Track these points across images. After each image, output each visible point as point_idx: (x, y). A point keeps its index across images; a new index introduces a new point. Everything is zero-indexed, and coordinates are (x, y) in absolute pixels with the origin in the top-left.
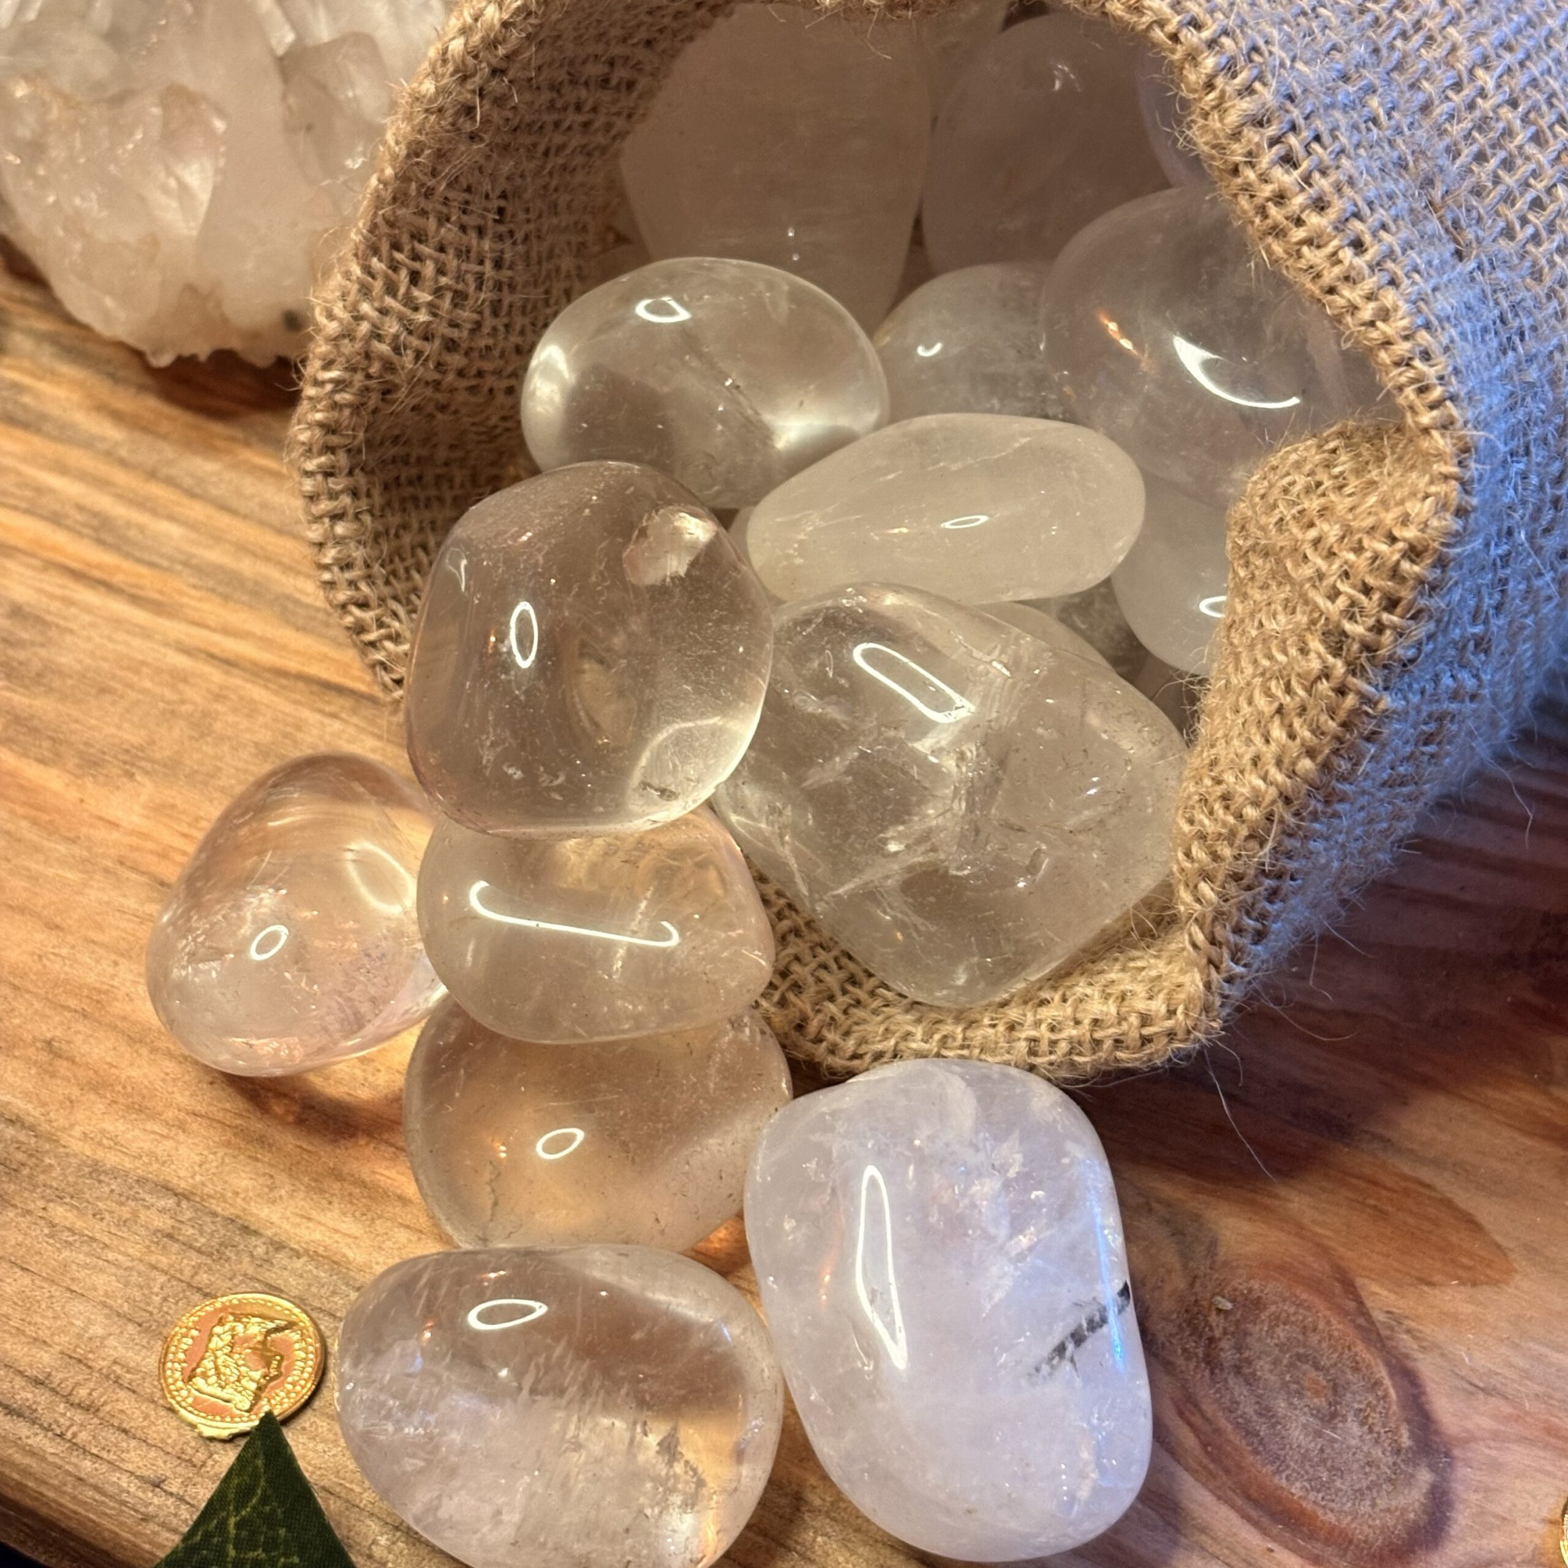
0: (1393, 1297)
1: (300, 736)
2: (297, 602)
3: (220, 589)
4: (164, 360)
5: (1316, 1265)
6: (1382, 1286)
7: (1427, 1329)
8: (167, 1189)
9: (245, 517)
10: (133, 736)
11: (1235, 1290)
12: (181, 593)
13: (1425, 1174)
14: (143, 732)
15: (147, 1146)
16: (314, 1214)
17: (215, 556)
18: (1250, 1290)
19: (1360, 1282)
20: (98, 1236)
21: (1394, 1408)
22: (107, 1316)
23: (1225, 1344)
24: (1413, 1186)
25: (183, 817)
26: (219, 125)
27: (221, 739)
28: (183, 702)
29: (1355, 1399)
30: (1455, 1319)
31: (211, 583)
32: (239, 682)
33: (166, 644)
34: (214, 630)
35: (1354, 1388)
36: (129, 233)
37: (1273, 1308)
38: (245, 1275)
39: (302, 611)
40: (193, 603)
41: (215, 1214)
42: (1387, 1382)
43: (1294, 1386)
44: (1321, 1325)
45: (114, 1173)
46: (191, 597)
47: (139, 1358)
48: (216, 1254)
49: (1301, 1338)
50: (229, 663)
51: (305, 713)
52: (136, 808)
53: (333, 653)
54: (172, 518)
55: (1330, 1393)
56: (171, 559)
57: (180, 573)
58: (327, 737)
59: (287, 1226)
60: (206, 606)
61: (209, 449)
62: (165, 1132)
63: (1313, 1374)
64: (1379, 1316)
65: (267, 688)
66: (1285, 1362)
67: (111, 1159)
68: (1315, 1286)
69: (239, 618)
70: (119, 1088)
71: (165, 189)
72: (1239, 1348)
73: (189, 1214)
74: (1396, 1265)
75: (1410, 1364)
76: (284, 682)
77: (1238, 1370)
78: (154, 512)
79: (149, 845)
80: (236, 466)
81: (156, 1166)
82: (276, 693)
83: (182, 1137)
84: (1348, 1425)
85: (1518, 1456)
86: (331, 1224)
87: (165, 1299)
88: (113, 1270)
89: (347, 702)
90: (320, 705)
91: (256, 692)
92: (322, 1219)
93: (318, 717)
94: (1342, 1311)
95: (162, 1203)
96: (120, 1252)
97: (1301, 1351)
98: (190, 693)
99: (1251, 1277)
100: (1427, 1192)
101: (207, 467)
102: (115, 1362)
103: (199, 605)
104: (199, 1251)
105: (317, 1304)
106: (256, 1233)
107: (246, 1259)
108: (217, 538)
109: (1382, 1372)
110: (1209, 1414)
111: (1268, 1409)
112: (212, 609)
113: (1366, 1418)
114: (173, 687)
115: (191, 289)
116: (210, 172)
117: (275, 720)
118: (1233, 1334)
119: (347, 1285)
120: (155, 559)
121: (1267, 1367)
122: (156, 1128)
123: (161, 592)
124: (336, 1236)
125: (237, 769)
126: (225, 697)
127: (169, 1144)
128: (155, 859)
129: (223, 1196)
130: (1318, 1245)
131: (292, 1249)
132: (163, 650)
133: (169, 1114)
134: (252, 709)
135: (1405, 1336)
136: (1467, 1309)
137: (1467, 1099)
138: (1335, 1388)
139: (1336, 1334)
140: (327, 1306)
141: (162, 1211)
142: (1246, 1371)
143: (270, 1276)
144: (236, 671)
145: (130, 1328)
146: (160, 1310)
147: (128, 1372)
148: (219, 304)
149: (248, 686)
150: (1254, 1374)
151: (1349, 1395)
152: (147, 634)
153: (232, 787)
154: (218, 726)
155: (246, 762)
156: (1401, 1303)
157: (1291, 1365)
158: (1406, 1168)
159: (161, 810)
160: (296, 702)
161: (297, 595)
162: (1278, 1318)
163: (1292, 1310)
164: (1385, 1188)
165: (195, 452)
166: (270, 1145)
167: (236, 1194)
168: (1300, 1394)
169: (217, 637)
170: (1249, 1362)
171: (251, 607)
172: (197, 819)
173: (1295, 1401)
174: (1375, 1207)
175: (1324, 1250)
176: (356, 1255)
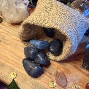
3: (13, 35)
6: (65, 73)
7: (67, 76)
8: (10, 67)
9: (15, 31)
10: (9, 43)
11: (59, 73)
13: (68, 68)
21: (65, 80)
28: (11, 41)
33: (11, 38)
35: (63, 78)
36: (9, 18)
41: (12, 68)
48: (12, 70)
49: (61, 76)
50: (14, 39)
64: (65, 75)
67: (7, 65)
68: (62, 73)
69: (14, 37)
75: (66, 78)
78: (10, 31)
80: (14, 28)
84: (63, 80)
85: (71, 82)
90: (18, 42)
91: (15, 41)
94: (63, 75)
106: (14, 69)
108: (13, 32)
116: (13, 15)
120: (10, 33)
122: (10, 64)
123: (11, 35)
126: (13, 41)
136: (69, 75)
140: (17, 73)
145: (8, 73)
148: (13, 21)
154: (13, 43)
159: (10, 47)
165: (12, 27)
166: (15, 65)
170: (59, 77)
175: (63, 72)
176: (18, 70)
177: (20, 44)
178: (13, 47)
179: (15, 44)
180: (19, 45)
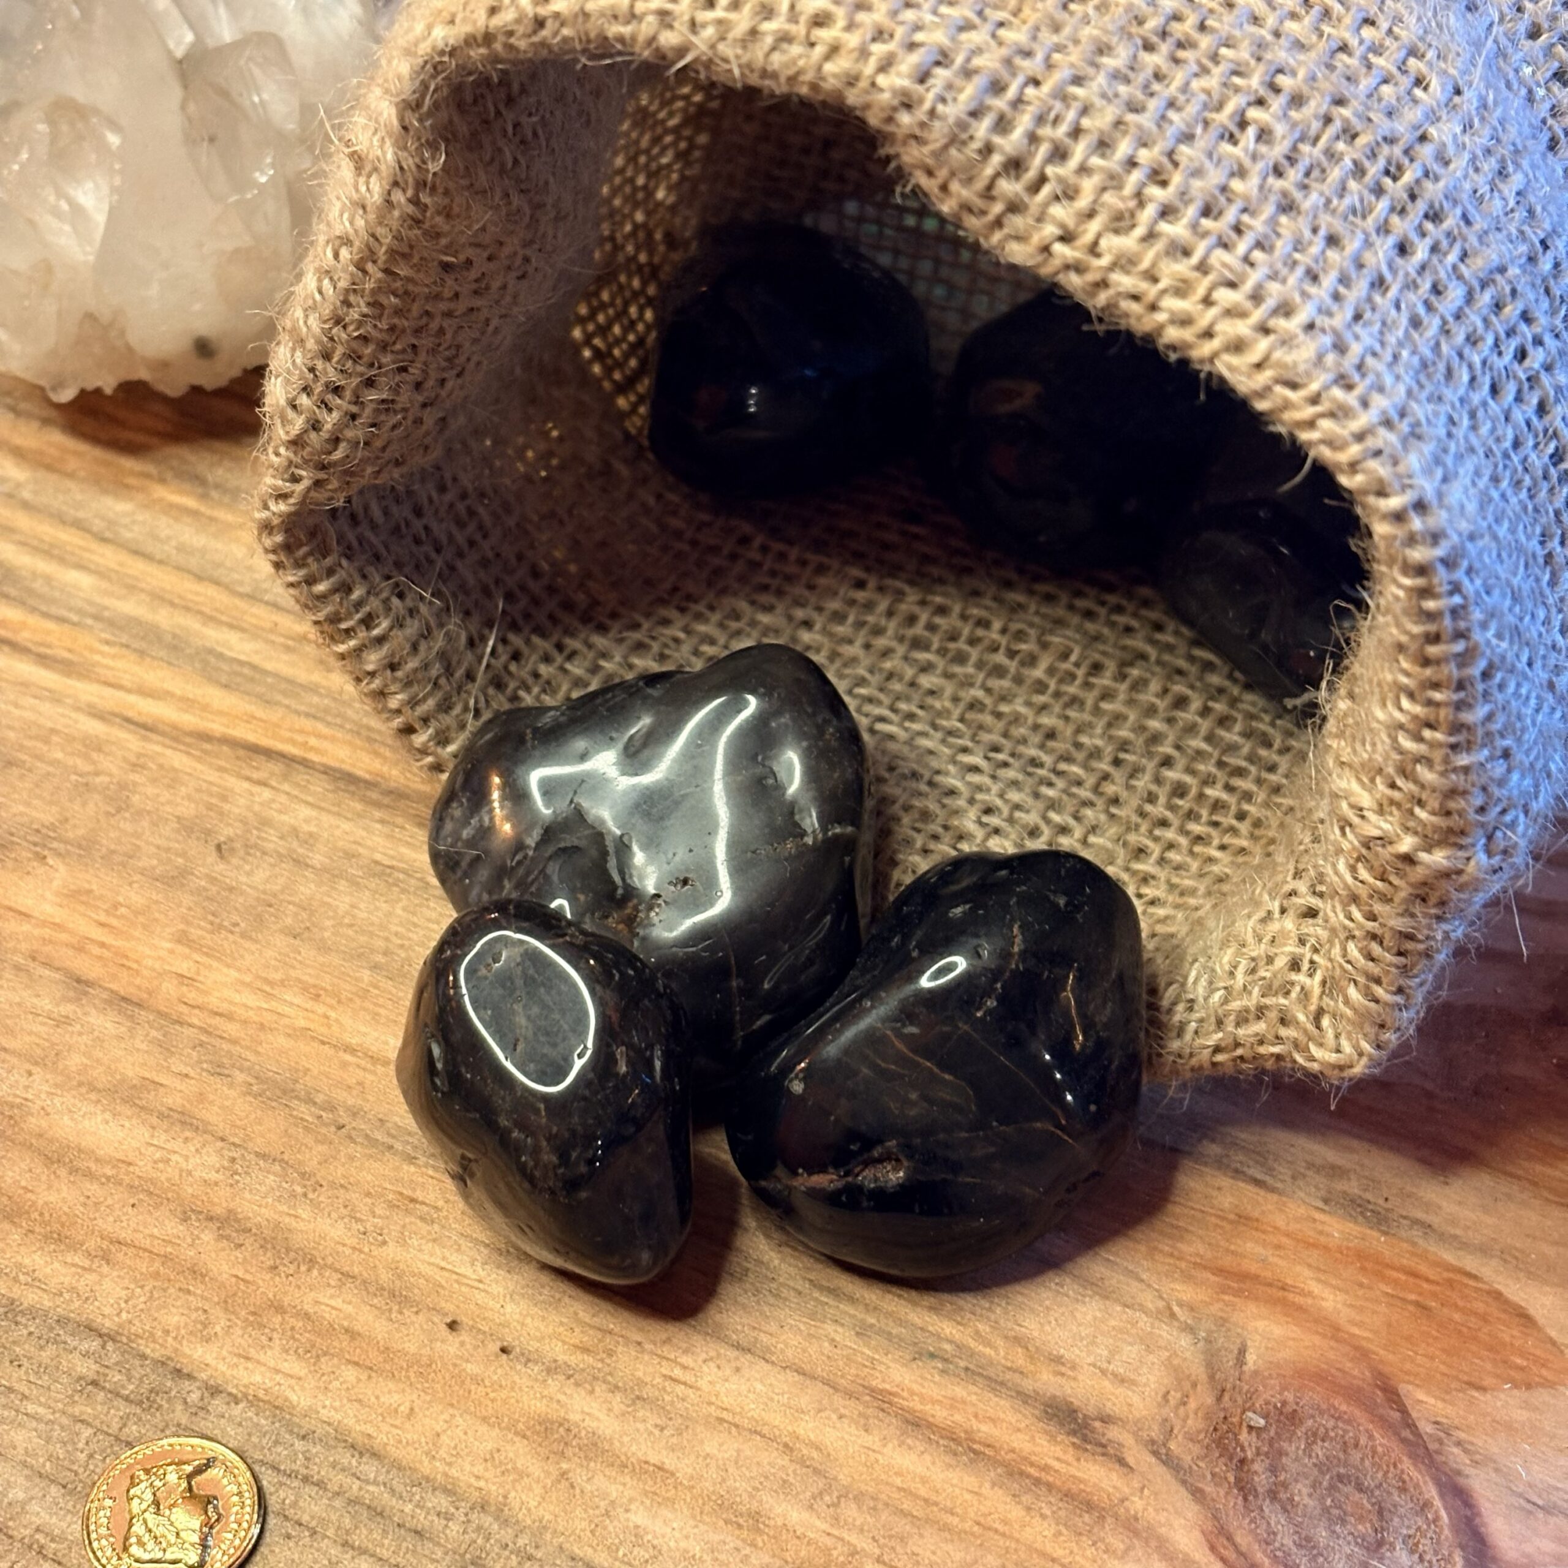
0: (1440, 1404)
1: (226, 807)
2: (220, 656)
3: (136, 644)
4: (67, 395)
5: (1356, 1372)
6: (1429, 1393)
7: (1479, 1441)
8: (91, 1329)
9: (161, 562)
10: (46, 815)
11: (1267, 1403)
12: (92, 650)
13: (1470, 1263)
14: (54, 809)
15: (67, 1280)
16: (252, 1352)
17: (129, 607)
18: (1284, 1403)
19: (1404, 1389)
20: (16, 1386)
21: (1446, 1532)
22: (27, 1477)
23: (1257, 1467)
24: (1458, 1277)
25: (99, 903)
26: (114, 139)
27: (140, 813)
28: (97, 774)
29: (1403, 1525)
30: (1509, 1428)
31: (124, 639)
32: (158, 748)
33: (78, 709)
34: (129, 691)
35: (1402, 1511)
36: (20, 260)
37: (1310, 1423)
38: (179, 1425)
39: (225, 667)
40: (105, 661)
41: (144, 1357)
42: (1438, 1503)
43: (1336, 1512)
44: (1363, 1441)
45: (32, 1313)
46: (102, 653)
47: (64, 1525)
48: (147, 1402)
49: (1342, 1456)
50: (146, 728)
51: (232, 782)
52: (48, 895)
53: (260, 713)
54: (80, 567)
55: (1375, 1519)
56: (80, 612)
57: (91, 627)
58: (257, 808)
59: (222, 1367)
60: (119, 664)
61: (120, 487)
62: (87, 1263)
63: (1357, 1496)
64: (1426, 1428)
65: (188, 754)
66: (1325, 1484)
67: (31, 1298)
68: (1354, 1394)
69: (157, 676)
70: (35, 1215)
71: (57, 213)
72: (1273, 1470)
73: (115, 1358)
74: (1442, 1368)
75: (1461, 1481)
76: (207, 746)
77: (1273, 1495)
78: (62, 561)
79: (64, 937)
80: (149, 505)
81: (77, 1304)
82: (199, 759)
83: (105, 1269)
84: (1397, 1553)
86: (272, 1364)
87: (91, 1456)
88: (34, 1424)
89: (277, 767)
90: (247, 772)
91: (177, 759)
92: (262, 1357)
93: (246, 785)
94: (1383, 1422)
95: (85, 1346)
96: (41, 1404)
97: (1342, 1471)
98: (106, 763)
99: (1284, 1388)
100: (1471, 1283)
101: (118, 507)
102: (38, 1530)
103: (111, 663)
104: (127, 1399)
105: (258, 1456)
106: (190, 1377)
107: (179, 1407)
108: (131, 588)
109: (1431, 1492)
110: (1244, 1549)
111: (1308, 1539)
112: (128, 668)
113: (1416, 1545)
114: (86, 757)
115: (90, 317)
116: (105, 190)
117: (199, 790)
118: (1267, 1454)
119: (291, 1432)
120: (64, 613)
121: (1305, 1491)
122: (77, 1260)
123: (70, 651)
124: (278, 1378)
125: (158, 847)
126: (143, 767)
127: (91, 1278)
128: (70, 952)
129: (152, 1335)
130: (1357, 1348)
131: (230, 1394)
132: (73, 715)
133: (91, 1244)
134: (173, 779)
135: (1456, 1450)
136: (1521, 1415)
137: (1511, 1175)
138: (1380, 1512)
139: (1380, 1449)
140: (270, 1458)
141: (86, 1355)
142: (1283, 1496)
143: (203, 1426)
144: (154, 736)
145: (54, 1490)
146: (86, 1468)
147: (53, 1540)
148: (122, 333)
149: (169, 752)
150: (1291, 1500)
151: (1396, 1520)
152: (56, 698)
153: (154, 868)
154: (136, 799)
155: (168, 839)
156: (1450, 1410)
157: (1332, 1488)
158: (1449, 1257)
159: (76, 896)
160: (221, 769)
161: (219, 649)
162: (1315, 1434)
163: (1331, 1424)
164: (1427, 1280)
165: (105, 492)
166: (203, 1276)
167: (167, 1332)
168: (1343, 1522)
169: (132, 699)
170: (1285, 1485)
171: (170, 663)
172: (116, 906)
173: (1338, 1528)
174: (1417, 1304)
175: (1362, 1354)
176: (300, 1398)
177: (302, 816)
178: (136, 897)
179: (188, 827)
180: (272, 840)
